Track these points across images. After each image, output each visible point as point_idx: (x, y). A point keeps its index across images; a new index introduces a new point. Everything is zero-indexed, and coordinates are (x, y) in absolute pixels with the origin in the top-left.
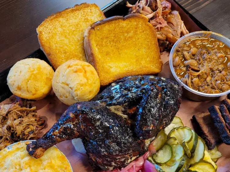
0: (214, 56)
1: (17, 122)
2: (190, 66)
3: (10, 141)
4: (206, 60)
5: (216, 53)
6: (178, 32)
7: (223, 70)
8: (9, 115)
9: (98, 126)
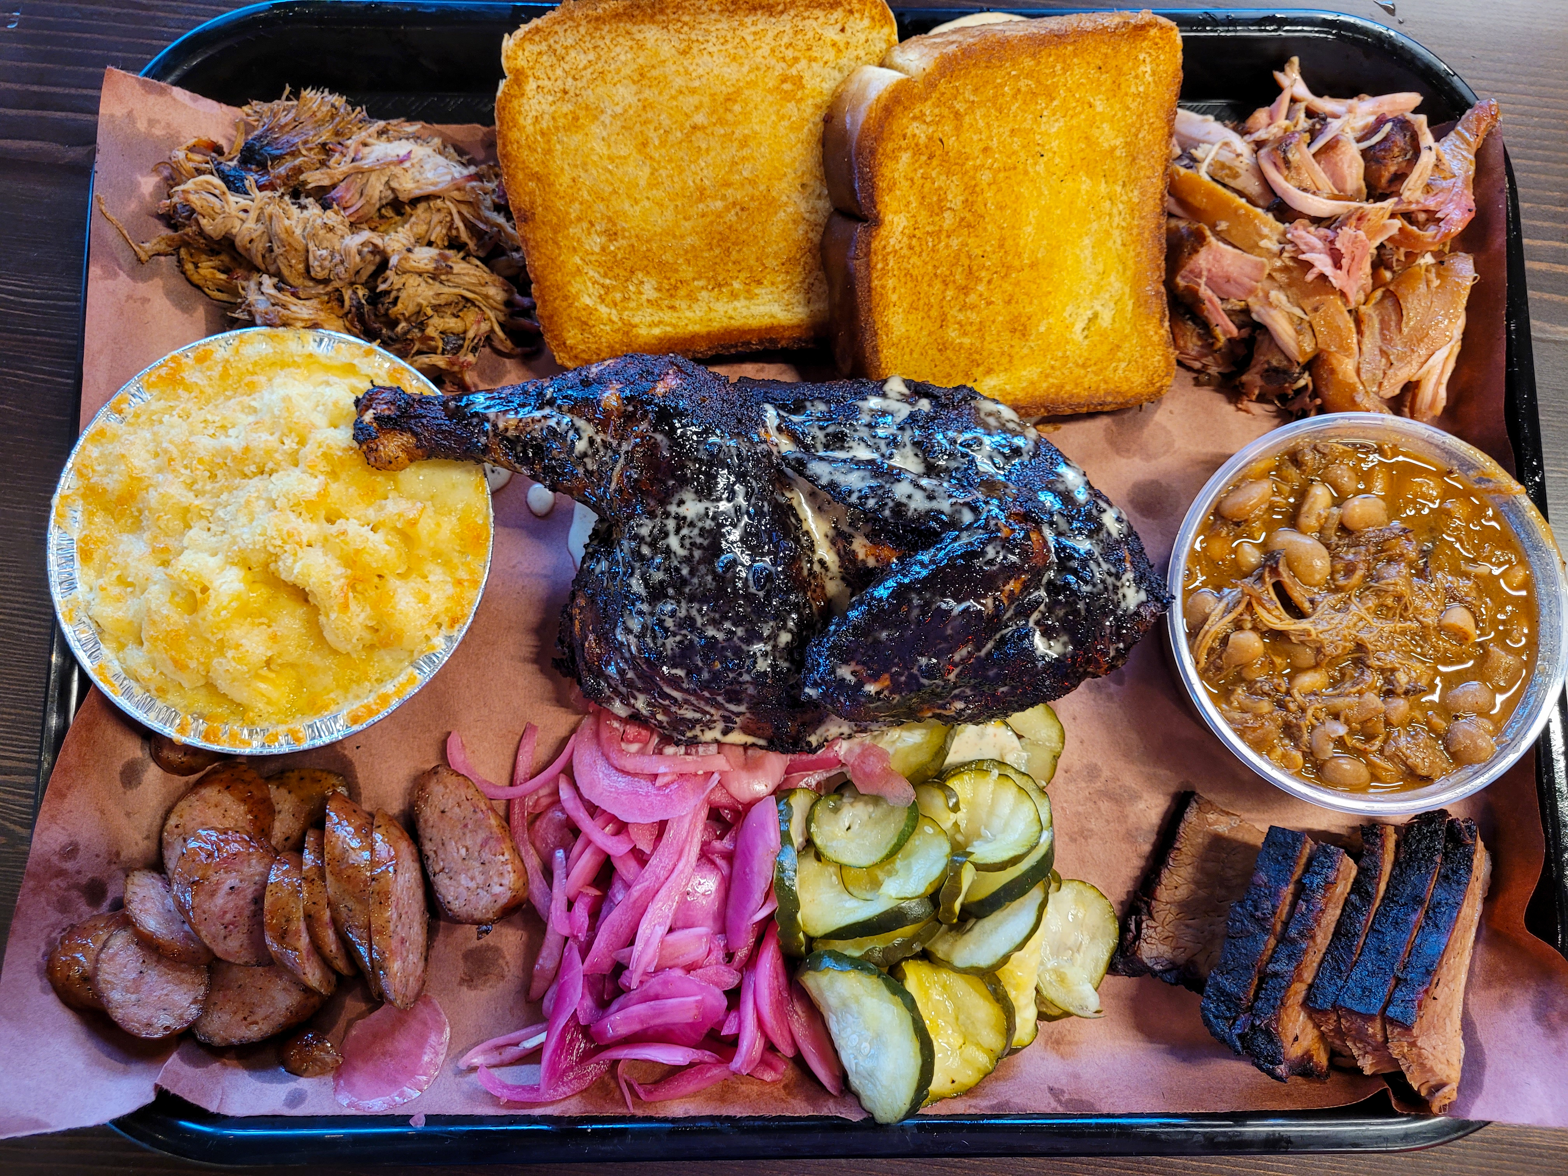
0: (1428, 605)
1: (424, 257)
2: (1281, 569)
3: (346, 314)
4: (1378, 593)
5: (1452, 596)
6: (1390, 372)
7: (1406, 693)
8: (422, 206)
9: (681, 520)
